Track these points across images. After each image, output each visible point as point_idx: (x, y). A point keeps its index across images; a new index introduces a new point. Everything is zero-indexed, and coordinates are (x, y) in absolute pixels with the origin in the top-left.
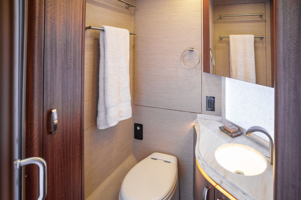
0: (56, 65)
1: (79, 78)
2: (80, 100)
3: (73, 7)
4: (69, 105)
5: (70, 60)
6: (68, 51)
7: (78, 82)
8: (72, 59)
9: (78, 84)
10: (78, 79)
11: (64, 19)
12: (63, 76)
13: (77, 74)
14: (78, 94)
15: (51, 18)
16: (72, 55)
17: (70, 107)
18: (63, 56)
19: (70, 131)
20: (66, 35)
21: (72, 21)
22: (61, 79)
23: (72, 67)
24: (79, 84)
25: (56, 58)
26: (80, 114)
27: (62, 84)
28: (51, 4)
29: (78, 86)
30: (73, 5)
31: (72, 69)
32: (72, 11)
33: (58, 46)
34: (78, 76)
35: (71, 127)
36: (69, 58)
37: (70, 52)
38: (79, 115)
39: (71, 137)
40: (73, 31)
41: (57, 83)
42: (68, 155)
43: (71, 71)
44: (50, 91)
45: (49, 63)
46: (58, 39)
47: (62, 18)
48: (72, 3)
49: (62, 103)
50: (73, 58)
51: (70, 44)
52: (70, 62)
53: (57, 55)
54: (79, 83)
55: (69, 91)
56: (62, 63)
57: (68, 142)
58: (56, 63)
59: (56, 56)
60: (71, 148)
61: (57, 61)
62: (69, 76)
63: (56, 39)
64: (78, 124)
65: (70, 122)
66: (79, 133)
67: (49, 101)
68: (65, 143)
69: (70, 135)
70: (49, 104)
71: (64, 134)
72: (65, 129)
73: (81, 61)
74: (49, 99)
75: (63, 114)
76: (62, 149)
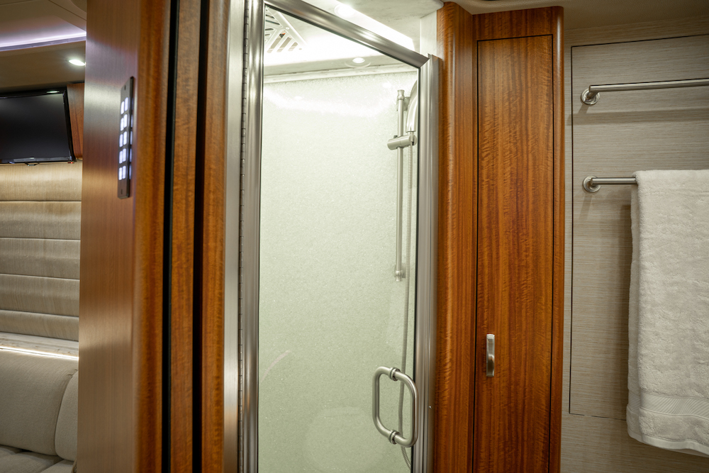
0: (498, 258)
1: (546, 291)
2: (550, 337)
3: (530, 147)
4: (523, 337)
5: (526, 251)
6: (520, 234)
7: (543, 298)
8: (531, 250)
9: (543, 302)
10: (544, 293)
11: (511, 174)
12: (511, 280)
13: (543, 282)
14: (544, 324)
15: (488, 177)
16: (531, 243)
17: (526, 342)
18: (511, 243)
19: (525, 390)
20: (517, 203)
21: (528, 176)
22: (508, 283)
23: (531, 266)
24: (546, 304)
25: (498, 246)
26: (549, 367)
27: (510, 295)
28: (488, 152)
29: (544, 307)
30: (530, 143)
31: (530, 270)
32: (528, 157)
33: (500, 225)
34: (543, 286)
35: (527, 381)
36: (524, 247)
37: (524, 237)
38: (547, 367)
39: (526, 401)
40: (531, 194)
41: (500, 290)
42: (519, 430)
43: (527, 273)
44: (488, 301)
45: (486, 253)
46: (501, 212)
47: (508, 173)
48: (527, 141)
49: (510, 329)
50: (531, 248)
51: (526, 221)
52: (527, 256)
53: (500, 241)
54: (546, 301)
55: (524, 311)
56: (510, 255)
57: (520, 407)
58: (498, 254)
59: (498, 242)
60: (526, 423)
61: (501, 251)
62: (523, 283)
63: (497, 213)
64: (544, 386)
65: (525, 371)
66: (544, 402)
67: (485, 317)
68: (512, 405)
69: (525, 396)
70: (485, 322)
71: (512, 387)
72: (513, 379)
73: (552, 256)
74: (485, 314)
75: (510, 349)
76: (507, 412)
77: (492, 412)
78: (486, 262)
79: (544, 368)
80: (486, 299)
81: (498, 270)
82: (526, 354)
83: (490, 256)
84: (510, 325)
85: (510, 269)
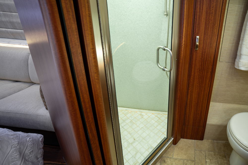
0: (202, 9)
1: (218, 22)
2: (217, 38)
4: (208, 38)
5: (212, 8)
6: (211, 1)
7: (216, 25)
8: (214, 7)
9: (216, 26)
10: (217, 23)
12: (206, 18)
13: (217, 19)
14: (215, 33)
16: (215, 4)
17: (209, 39)
18: (208, 4)
19: (207, 54)
22: (205, 19)
23: (214, 13)
24: (217, 27)
25: (203, 5)
26: (215, 47)
27: (205, 23)
29: (216, 28)
31: (213, 15)
34: (217, 20)
35: (208, 52)
36: (212, 6)
37: (213, 2)
39: (207, 58)
41: (202, 21)
42: (204, 66)
43: (212, 16)
44: (198, 25)
45: (198, 7)
49: (204, 35)
50: (215, 6)
52: (212, 9)
53: (204, 3)
54: (217, 26)
55: (209, 29)
56: (207, 9)
57: (205, 59)
58: (203, 8)
59: (203, 3)
60: (206, 64)
61: (204, 7)
62: (210, 19)
64: (213, 53)
65: (208, 48)
66: (212, 58)
67: (196, 30)
68: (203, 59)
69: (207, 56)
70: (196, 32)
71: (203, 53)
72: (204, 51)
73: (221, 10)
74: (197, 29)
75: (204, 41)
76: (201, 61)
77: (196, 61)
78: (198, 11)
79: (214, 47)
80: (197, 24)
81: (202, 14)
82: (209, 43)
83: (200, 8)
84: (204, 33)
85: (206, 14)
